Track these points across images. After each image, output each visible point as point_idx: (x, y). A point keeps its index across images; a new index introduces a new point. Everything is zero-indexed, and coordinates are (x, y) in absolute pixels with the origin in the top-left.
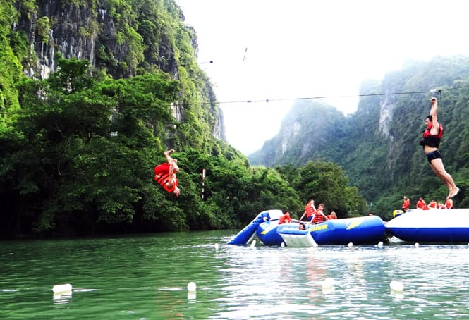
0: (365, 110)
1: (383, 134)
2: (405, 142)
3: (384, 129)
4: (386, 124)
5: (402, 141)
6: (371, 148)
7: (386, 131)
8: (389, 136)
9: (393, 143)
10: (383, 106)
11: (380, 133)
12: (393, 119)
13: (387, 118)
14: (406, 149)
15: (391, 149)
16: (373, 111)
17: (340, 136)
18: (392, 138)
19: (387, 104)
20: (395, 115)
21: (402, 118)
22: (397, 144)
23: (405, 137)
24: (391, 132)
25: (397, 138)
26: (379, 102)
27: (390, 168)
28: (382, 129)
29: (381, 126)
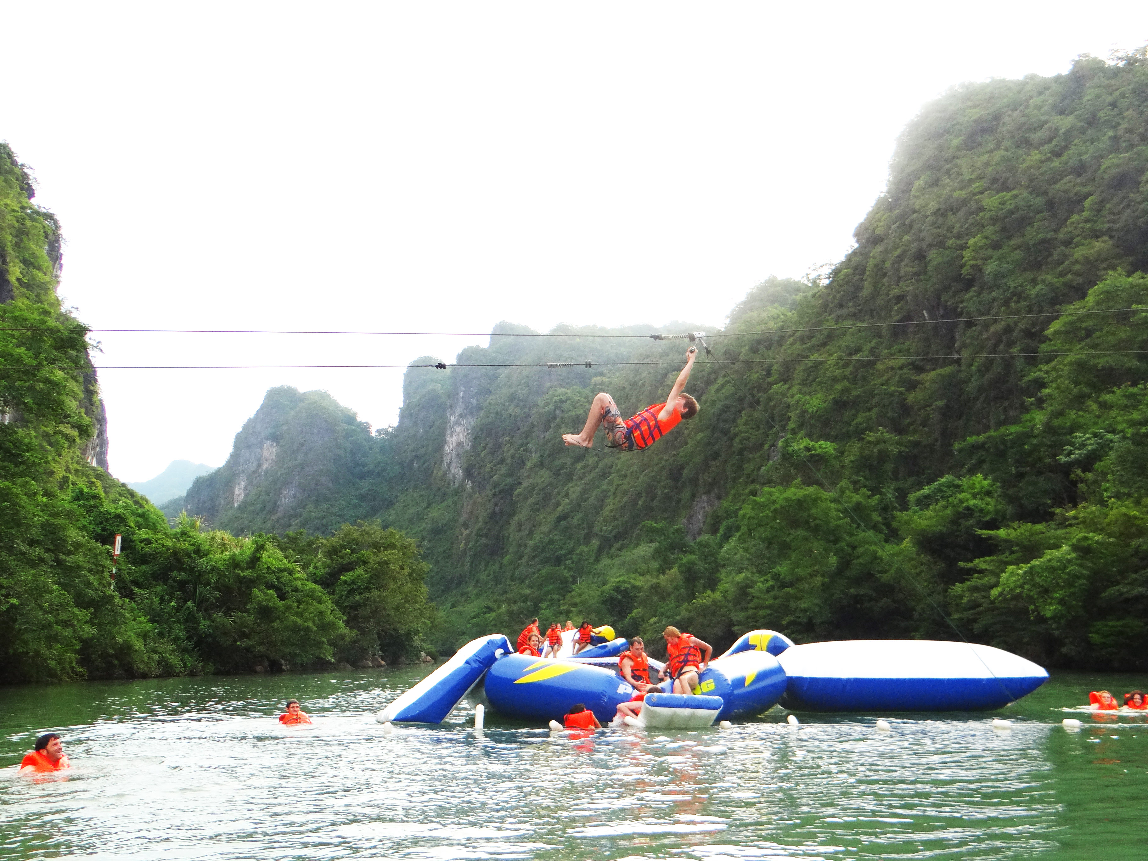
0: (416, 424)
1: (449, 476)
2: (494, 495)
3: (453, 465)
4: (458, 455)
5: (489, 492)
6: (425, 504)
7: (457, 471)
8: (463, 480)
9: (471, 495)
10: (452, 419)
11: (445, 474)
12: (473, 446)
13: (459, 444)
14: (497, 509)
15: (467, 508)
16: (431, 427)
17: (362, 476)
18: (469, 484)
19: (461, 416)
20: (476, 438)
21: (490, 445)
22: (478, 497)
23: (496, 485)
24: (468, 472)
25: (480, 486)
26: (444, 410)
27: (462, 545)
28: (449, 465)
29: (447, 460)
